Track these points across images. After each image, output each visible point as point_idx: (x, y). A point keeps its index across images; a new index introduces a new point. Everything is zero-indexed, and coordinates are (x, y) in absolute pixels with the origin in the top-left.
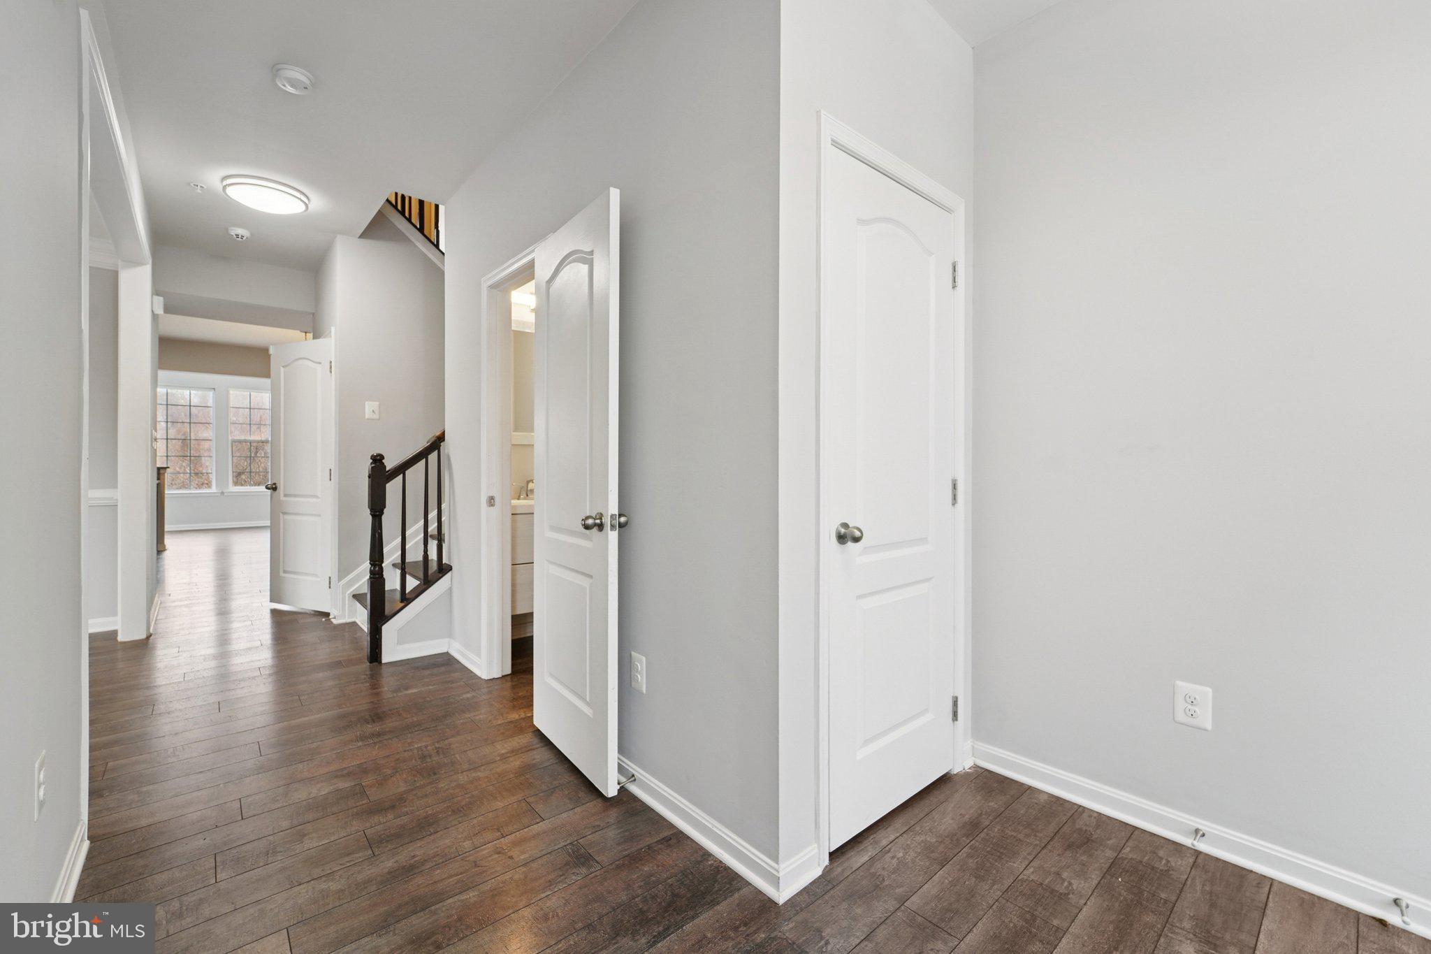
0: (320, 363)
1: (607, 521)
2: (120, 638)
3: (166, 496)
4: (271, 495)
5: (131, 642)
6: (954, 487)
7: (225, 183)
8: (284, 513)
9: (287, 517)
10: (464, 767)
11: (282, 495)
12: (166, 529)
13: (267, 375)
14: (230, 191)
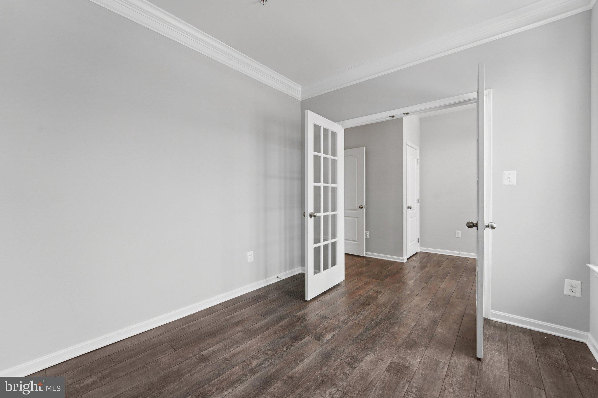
1: (364, 207)
6: (418, 200)
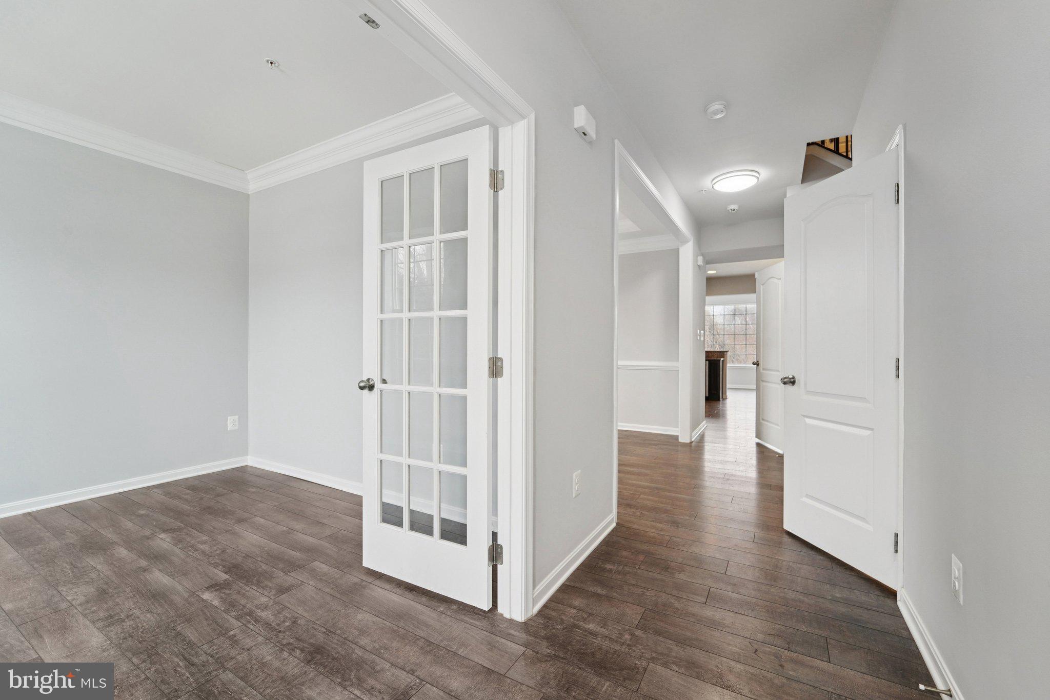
0: (780, 279)
2: (680, 440)
3: (727, 368)
4: (757, 368)
5: (683, 443)
7: (713, 183)
8: (763, 381)
9: (764, 384)
10: (798, 588)
11: (761, 369)
12: (727, 387)
13: (754, 291)
14: (717, 187)
